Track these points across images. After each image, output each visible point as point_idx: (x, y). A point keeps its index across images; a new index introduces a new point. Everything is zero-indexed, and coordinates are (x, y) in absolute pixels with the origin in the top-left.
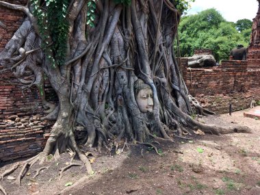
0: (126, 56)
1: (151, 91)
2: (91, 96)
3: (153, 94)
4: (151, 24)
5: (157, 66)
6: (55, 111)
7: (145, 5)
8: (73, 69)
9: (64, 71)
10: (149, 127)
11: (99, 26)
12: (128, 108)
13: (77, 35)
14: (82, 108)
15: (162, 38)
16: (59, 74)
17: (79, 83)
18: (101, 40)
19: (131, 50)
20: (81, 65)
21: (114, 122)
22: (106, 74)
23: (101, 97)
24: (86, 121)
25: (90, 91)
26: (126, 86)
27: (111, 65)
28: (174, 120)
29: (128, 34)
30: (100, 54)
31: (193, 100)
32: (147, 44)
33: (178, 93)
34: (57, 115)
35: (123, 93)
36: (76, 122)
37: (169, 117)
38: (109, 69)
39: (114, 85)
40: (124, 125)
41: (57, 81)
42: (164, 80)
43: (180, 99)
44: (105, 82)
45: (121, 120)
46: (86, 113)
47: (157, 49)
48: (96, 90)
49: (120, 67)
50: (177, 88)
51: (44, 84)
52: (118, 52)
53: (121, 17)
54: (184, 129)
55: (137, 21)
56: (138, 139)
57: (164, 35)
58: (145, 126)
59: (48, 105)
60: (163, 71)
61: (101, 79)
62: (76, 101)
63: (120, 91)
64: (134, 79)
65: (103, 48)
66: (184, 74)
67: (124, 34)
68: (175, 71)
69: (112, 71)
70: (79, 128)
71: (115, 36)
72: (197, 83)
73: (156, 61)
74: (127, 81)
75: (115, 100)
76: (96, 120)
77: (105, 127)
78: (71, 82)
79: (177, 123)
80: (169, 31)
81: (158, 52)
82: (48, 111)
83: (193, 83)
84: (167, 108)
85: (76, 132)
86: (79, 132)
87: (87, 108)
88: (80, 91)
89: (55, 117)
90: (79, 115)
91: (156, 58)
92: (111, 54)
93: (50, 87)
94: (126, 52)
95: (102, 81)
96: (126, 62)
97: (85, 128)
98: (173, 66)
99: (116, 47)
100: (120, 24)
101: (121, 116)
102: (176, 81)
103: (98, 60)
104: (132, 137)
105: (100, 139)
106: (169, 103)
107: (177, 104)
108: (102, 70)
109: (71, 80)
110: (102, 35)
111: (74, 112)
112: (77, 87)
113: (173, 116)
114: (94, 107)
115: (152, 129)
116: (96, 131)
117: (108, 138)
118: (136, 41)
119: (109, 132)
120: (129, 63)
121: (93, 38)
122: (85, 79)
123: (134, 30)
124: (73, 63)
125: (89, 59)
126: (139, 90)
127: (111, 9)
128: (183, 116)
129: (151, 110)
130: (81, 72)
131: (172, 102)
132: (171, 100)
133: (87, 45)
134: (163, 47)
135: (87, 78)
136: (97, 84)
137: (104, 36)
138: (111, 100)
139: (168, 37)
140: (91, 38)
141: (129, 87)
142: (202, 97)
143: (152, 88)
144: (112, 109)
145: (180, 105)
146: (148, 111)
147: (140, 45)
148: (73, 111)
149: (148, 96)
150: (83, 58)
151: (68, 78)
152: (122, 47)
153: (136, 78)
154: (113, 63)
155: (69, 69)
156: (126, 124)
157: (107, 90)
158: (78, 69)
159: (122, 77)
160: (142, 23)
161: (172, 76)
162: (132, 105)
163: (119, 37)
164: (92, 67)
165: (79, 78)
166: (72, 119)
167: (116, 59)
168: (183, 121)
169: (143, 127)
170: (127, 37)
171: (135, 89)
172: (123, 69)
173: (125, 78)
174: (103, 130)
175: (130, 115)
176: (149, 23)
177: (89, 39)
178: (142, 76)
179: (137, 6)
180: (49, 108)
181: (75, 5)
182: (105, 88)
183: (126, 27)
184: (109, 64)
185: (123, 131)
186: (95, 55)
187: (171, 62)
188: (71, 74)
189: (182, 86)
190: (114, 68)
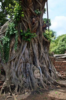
0: (30, 58)
1: (39, 71)
3: (40, 72)
4: (39, 46)
5: (42, 61)
7: (36, 40)
8: (11, 63)
9: (8, 64)
10: (38, 84)
11: (20, 48)
12: (30, 77)
13: (12, 52)
14: (14, 77)
15: (43, 50)
16: (6, 65)
17: (13, 68)
18: (21, 53)
19: (31, 55)
20: (14, 61)
21: (25, 83)
22: (22, 64)
23: (20, 73)
24: (15, 82)
25: (16, 71)
26: (30, 69)
27: (24, 61)
28: (49, 82)
29: (30, 50)
30: (20, 58)
31: (58, 74)
32: (38, 53)
33: (51, 71)
34: (5, 79)
35: (29, 71)
37: (47, 80)
38: (24, 62)
39: (25, 68)
40: (29, 84)
41: (6, 68)
42: (45, 66)
43: (52, 73)
44: (22, 67)
45: (28, 82)
46: (15, 79)
47: (41, 55)
48: (19, 70)
49: (27, 62)
50: (51, 69)
51: (1, 68)
52: (27, 56)
53: (28, 45)
54: (53, 85)
55: (33, 46)
56: (34, 89)
57: (44, 49)
58: (37, 84)
59: (2, 76)
60: (44, 62)
61: (20, 66)
62: (11, 75)
63: (28, 71)
64: (33, 66)
65: (21, 55)
66: (54, 63)
67: (29, 50)
68: (49, 62)
69: (25, 63)
71: (25, 51)
72: (60, 67)
73: (42, 59)
74: (30, 67)
75: (26, 74)
76: (18, 82)
78: (10, 68)
79: (50, 83)
80: (46, 48)
81: (42, 56)
82: (2, 78)
83: (59, 67)
84: (46, 77)
85: (11, 86)
87: (15, 77)
88: (13, 71)
89: (4, 80)
90: (12, 80)
91: (41, 58)
92: (24, 57)
93: (3, 70)
95: (21, 67)
96: (30, 60)
97: (15, 85)
98: (49, 61)
99: (26, 55)
100: (27, 47)
101: (28, 80)
102: (50, 66)
103: (19, 59)
104: (32, 88)
105: (20, 89)
106: (47, 75)
108: (21, 63)
109: (10, 67)
110: (21, 51)
111: (11, 78)
112: (12, 69)
113: (49, 80)
114: (18, 77)
115: (40, 85)
116: (18, 86)
117: (23, 88)
118: (33, 52)
119: (23, 86)
120: (31, 60)
121: (18, 52)
123: (33, 49)
124: (11, 61)
125: (16, 59)
126: (34, 70)
127: (24, 42)
128: (52, 80)
129: (39, 78)
130: (14, 64)
131: (48, 74)
133: (16, 55)
134: (44, 54)
135: (16, 66)
136: (19, 68)
138: (24, 74)
139: (46, 50)
141: (31, 69)
142: (63, 72)
143: (39, 69)
144: (25, 78)
145: (52, 76)
146: (38, 78)
147: (35, 54)
148: (10, 78)
149: (38, 72)
150: (14, 59)
151: (9, 66)
152: (28, 55)
153: (34, 66)
154: (25, 60)
155: (10, 63)
157: (23, 70)
158: (12, 63)
159: (28, 65)
160: (35, 46)
161: (49, 64)
162: (32, 76)
163: (27, 51)
164: (17, 62)
165: (13, 66)
166: (10, 81)
168: (52, 82)
169: (36, 84)
171: (33, 70)
172: (29, 63)
173: (30, 66)
174: (21, 85)
175: (31, 80)
177: (16, 52)
178: (36, 65)
179: (34, 40)
180: (2, 77)
181: (12, 42)
182: (22, 70)
183: (30, 48)
184: (23, 61)
185: (28, 86)
187: (48, 59)
188: (10, 65)
189: (53, 68)
190: (25, 62)
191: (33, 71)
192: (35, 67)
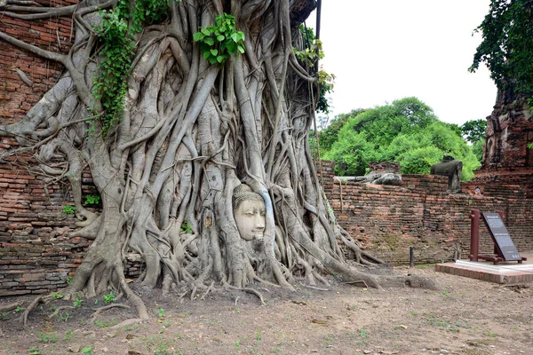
0: (222, 143)
1: (261, 205)
2: (157, 205)
3: (266, 211)
4: (268, 96)
5: (277, 168)
6: (95, 224)
7: (258, 67)
8: (130, 157)
9: (115, 159)
10: (255, 265)
11: (181, 93)
12: (220, 231)
13: (143, 104)
14: (140, 223)
15: (286, 121)
16: (108, 163)
17: (139, 179)
18: (182, 114)
19: (231, 136)
20: (147, 150)
21: (195, 255)
22: (187, 171)
23: (175, 211)
24: (147, 245)
25: (156, 196)
26: (220, 194)
27: (196, 156)
28: (301, 260)
29: (228, 109)
30: (180, 138)
31: (344, 235)
32: (260, 128)
33: (315, 219)
34: (98, 229)
35: (214, 205)
36: (128, 245)
37: (294, 255)
38: (193, 162)
39: (199, 192)
40: (211, 259)
41: (105, 175)
42: (289, 191)
43: (318, 228)
44: (184, 185)
45: (206, 252)
46: (147, 232)
47: (277, 138)
48: (167, 196)
49: (210, 161)
50: (312, 208)
51: (82, 176)
52: (210, 137)
53: (217, 83)
54: (318, 276)
55: (244, 90)
56: (233, 283)
57: (292, 117)
58: (248, 262)
59: (84, 212)
60: (287, 176)
61: (177, 179)
62: (131, 210)
63: (208, 203)
64: (234, 182)
65: (185, 126)
66: (327, 189)
67: (221, 109)
68: (309, 180)
69: (198, 168)
70: (132, 256)
71: (205, 110)
72: (353, 207)
73: (276, 158)
74: (220, 186)
75: (199, 217)
76: (163, 246)
77: (178, 259)
78: (126, 179)
79: (306, 264)
80: (300, 112)
81: (279, 144)
82: (83, 223)
83: (346, 206)
84: (291, 240)
85: (128, 263)
86: (133, 263)
87: (149, 224)
88: (140, 194)
89: (93, 234)
90: (134, 235)
91: (275, 152)
92: (197, 139)
93: (92, 184)
94: (224, 136)
95: (179, 183)
96: (223, 151)
97: (143, 258)
98: (308, 170)
99: (205, 128)
100: (215, 93)
101: (207, 245)
102: (312, 197)
103: (174, 146)
104: (224, 280)
105: (168, 278)
106: (295, 232)
107: (312, 236)
108: (181, 164)
109: (126, 176)
110: (185, 107)
111: (127, 227)
112: (134, 187)
113: (301, 255)
114: (160, 227)
115: (260, 269)
116: (162, 263)
117: (181, 278)
118: (241, 122)
119: (184, 271)
120: (226, 156)
121: (169, 111)
122: (151, 175)
123: (238, 104)
124: (131, 147)
125: (158, 143)
126: (241, 201)
127: (202, 69)
128: (318, 256)
129: (259, 236)
130: (144, 164)
131: (301, 229)
132: (299, 227)
133: (158, 121)
134: (288, 137)
135: (153, 173)
136: (171, 186)
137: (187, 110)
138: (192, 216)
139: (298, 122)
140: (165, 111)
141: (224, 196)
142: (362, 231)
144: (193, 233)
145: (316, 239)
146: (254, 238)
147: (247, 129)
148: (125, 226)
149: (255, 212)
150: (150, 140)
151: (122, 172)
152: (216, 130)
153: (239, 182)
154: (200, 154)
155: (125, 156)
156: (214, 257)
157: (186, 200)
158: (140, 157)
159: (214, 178)
160: (253, 95)
161: (305, 187)
162: (228, 226)
163: (210, 109)
164: (163, 158)
165: (139, 174)
166: (122, 238)
167: (205, 148)
168: (318, 262)
169: (243, 264)
170: (225, 113)
171: (234, 198)
172: (216, 166)
173: (219, 180)
174: (173, 263)
175: (222, 242)
176: (264, 95)
177: (162, 112)
178: (248, 180)
179: (246, 68)
180: (85, 219)
181: (144, 59)
182: (183, 195)
183: (225, 99)
184: (192, 156)
185: (208, 268)
186: (169, 139)
187: (304, 163)
188: (127, 166)
189: (321, 206)
190: (200, 161)
191: (235, 206)
192: (245, 187)
